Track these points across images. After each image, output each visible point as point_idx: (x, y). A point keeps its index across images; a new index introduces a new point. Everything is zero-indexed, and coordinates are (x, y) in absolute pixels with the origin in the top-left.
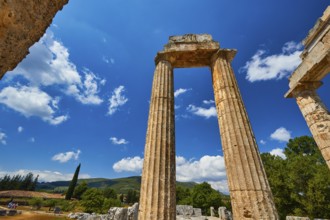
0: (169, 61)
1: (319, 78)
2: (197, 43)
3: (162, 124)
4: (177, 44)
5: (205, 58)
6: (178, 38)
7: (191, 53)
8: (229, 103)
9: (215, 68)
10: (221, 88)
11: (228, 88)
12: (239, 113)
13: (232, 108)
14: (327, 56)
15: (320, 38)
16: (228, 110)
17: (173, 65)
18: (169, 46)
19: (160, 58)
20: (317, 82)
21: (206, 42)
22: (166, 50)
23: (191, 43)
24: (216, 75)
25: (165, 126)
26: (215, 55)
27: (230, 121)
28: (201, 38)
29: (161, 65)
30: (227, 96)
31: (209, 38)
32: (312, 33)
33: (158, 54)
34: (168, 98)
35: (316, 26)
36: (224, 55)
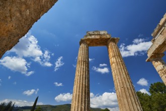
1: (162, 52)
2: (100, 35)
3: (83, 75)
4: (90, 35)
5: (104, 42)
6: (91, 33)
7: (97, 39)
8: (117, 64)
9: (109, 47)
10: (113, 57)
11: (116, 57)
12: (123, 70)
13: (119, 67)
14: (165, 41)
15: (160, 33)
16: (117, 68)
17: (89, 45)
18: (86, 36)
19: (82, 42)
20: (161, 54)
21: (104, 34)
22: (85, 38)
23: (97, 35)
24: (110, 50)
25: (84, 76)
26: (109, 40)
27: (118, 74)
28: (102, 33)
29: (82, 45)
30: (116, 61)
31: (106, 33)
32: (156, 31)
33: (81, 40)
35: (157, 27)
36: (113, 40)
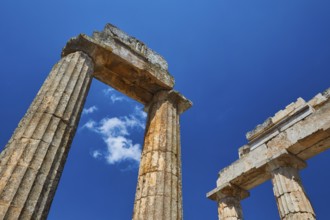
0: (94, 61)
1: (249, 187)
2: (146, 60)
4: (118, 42)
5: (148, 91)
6: (122, 36)
7: (133, 69)
8: (165, 179)
9: (159, 113)
10: (159, 150)
11: (169, 153)
12: (174, 202)
13: (168, 190)
14: (266, 165)
15: (266, 140)
16: (160, 191)
17: (96, 72)
18: (104, 37)
19: (79, 45)
21: (158, 68)
22: (96, 40)
23: (140, 56)
26: (164, 94)
27: (159, 212)
28: (154, 58)
29: (75, 58)
30: (166, 167)
31: (164, 66)
32: (259, 130)
34: (68, 123)
35: (265, 124)
